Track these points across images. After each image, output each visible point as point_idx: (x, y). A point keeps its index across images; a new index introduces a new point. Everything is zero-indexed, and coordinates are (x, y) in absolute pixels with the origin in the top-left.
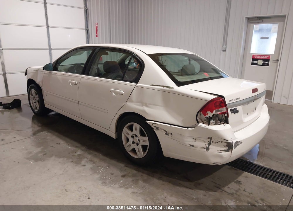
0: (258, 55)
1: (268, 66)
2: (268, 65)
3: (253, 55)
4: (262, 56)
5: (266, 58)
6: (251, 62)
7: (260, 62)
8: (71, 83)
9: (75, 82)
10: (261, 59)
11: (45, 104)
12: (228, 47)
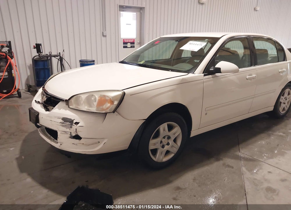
0: (127, 39)
2: (134, 47)
3: (123, 40)
4: (130, 39)
5: (132, 41)
6: (123, 45)
7: (129, 45)
8: (250, 79)
9: (254, 76)
10: (129, 43)
11: (192, 132)
12: (107, 33)
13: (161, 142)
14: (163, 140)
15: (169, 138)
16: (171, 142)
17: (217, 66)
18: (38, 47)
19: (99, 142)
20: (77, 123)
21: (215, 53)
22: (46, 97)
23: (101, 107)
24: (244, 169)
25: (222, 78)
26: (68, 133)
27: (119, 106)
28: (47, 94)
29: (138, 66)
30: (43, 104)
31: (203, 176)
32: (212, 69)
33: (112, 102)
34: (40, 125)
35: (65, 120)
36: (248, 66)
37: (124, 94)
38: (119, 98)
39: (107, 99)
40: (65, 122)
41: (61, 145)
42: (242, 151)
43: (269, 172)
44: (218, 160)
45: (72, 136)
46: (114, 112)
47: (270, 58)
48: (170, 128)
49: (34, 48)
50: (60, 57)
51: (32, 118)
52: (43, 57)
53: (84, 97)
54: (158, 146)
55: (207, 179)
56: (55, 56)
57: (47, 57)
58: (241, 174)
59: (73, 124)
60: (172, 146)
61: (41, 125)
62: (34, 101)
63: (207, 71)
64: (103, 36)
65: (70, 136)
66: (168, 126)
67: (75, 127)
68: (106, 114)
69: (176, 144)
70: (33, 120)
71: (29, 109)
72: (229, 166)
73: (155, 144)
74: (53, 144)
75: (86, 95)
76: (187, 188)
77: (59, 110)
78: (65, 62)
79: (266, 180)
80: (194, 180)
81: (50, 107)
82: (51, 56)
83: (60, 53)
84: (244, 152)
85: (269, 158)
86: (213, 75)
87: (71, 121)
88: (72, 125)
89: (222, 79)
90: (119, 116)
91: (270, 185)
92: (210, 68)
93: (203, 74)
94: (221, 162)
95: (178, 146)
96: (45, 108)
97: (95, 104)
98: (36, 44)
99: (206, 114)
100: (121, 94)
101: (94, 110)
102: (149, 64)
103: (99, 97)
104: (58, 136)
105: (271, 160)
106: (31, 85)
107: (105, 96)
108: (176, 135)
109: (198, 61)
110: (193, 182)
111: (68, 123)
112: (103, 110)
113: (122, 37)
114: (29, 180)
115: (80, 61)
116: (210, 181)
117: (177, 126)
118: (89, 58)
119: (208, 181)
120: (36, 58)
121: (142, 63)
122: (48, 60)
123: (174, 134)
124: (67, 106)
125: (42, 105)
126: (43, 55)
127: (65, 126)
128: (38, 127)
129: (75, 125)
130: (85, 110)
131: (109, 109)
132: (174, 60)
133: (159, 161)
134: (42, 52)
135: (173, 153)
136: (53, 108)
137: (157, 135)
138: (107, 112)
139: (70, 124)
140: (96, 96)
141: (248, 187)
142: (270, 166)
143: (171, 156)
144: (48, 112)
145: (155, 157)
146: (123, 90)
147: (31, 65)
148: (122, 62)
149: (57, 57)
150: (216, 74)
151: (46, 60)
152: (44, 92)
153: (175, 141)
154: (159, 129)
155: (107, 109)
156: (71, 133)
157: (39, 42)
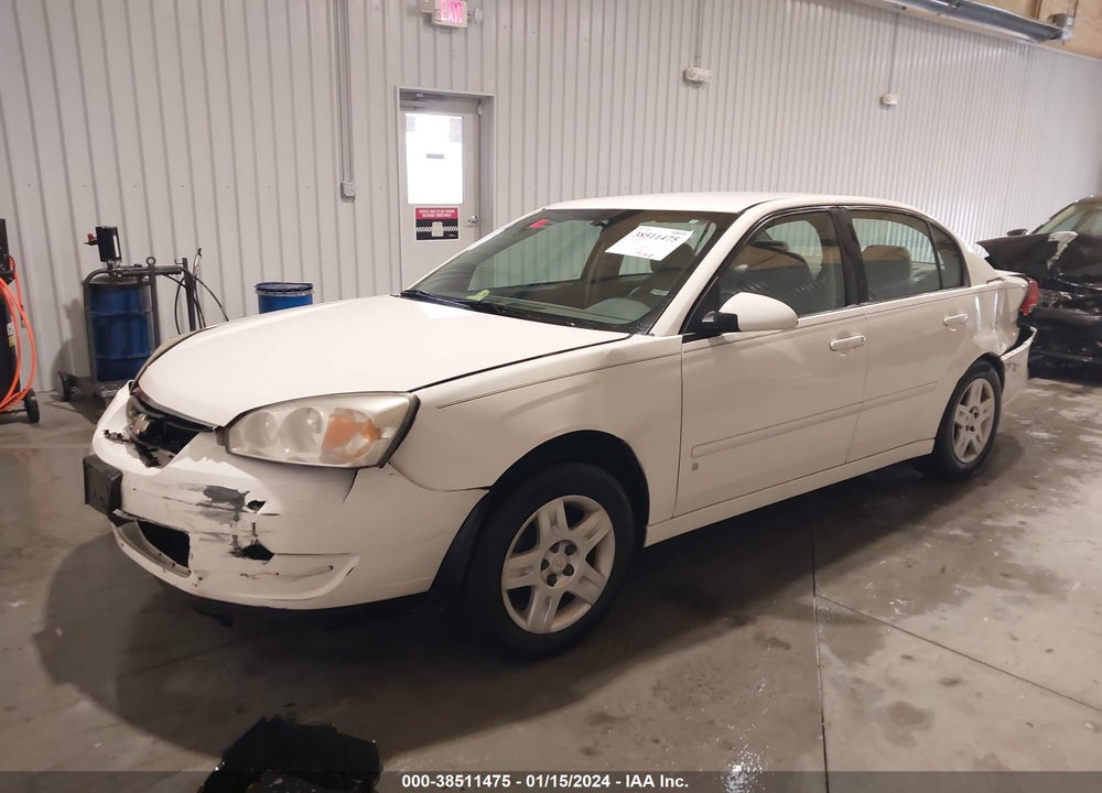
0: (429, 209)
1: (457, 237)
2: (455, 235)
3: (417, 210)
4: (440, 209)
5: (448, 215)
6: (415, 230)
7: (437, 229)
8: (844, 348)
9: (857, 337)
10: (437, 220)
11: (649, 529)
12: (359, 187)
13: (545, 564)
14: (552, 558)
15: (571, 549)
16: (579, 563)
17: (726, 308)
18: (104, 240)
19: (332, 568)
20: (256, 505)
21: (722, 263)
22: (148, 418)
23: (339, 449)
24: (824, 650)
25: (746, 347)
26: (226, 538)
27: (399, 445)
28: (149, 408)
29: (466, 308)
30: (136, 443)
31: (686, 677)
32: (708, 320)
33: (375, 432)
34: (125, 516)
35: (216, 494)
36: (838, 306)
37: (417, 403)
38: (399, 420)
39: (357, 421)
40: (215, 500)
41: (201, 579)
42: (823, 592)
43: (908, 658)
44: (740, 622)
45: (240, 548)
46: (381, 464)
47: (917, 276)
48: (575, 516)
49: (91, 243)
50: (187, 273)
51: (95, 493)
52: (123, 276)
53: (279, 416)
54: (535, 578)
55: (700, 685)
56: (167, 272)
57: (141, 276)
58: (814, 667)
59: (245, 508)
60: (583, 579)
61: (129, 515)
62: (99, 434)
63: (693, 327)
64: (344, 196)
65: (231, 547)
66: (568, 508)
67: (248, 516)
68: (354, 471)
69: (598, 570)
70: (101, 499)
71: (84, 462)
72: (775, 642)
73: (522, 572)
74: (172, 578)
75: (289, 411)
76: (632, 715)
77: (197, 460)
78: (202, 293)
79: (893, 683)
80: (658, 689)
81: (161, 453)
82: (153, 271)
83: (185, 261)
84: (828, 595)
85: (910, 612)
86: (714, 340)
87: (236, 499)
88: (239, 509)
89: (744, 352)
90: (400, 480)
91: (905, 699)
92: (703, 317)
93: (681, 336)
94: (749, 631)
95: (603, 576)
96: (145, 457)
97: (319, 438)
98: (99, 230)
99: (695, 467)
100: (404, 405)
101: (313, 458)
102: (505, 302)
103: (331, 416)
104: (191, 551)
105: (915, 619)
106: (74, 374)
107: (350, 412)
108: (596, 539)
109: (665, 293)
110: (655, 695)
111: (225, 505)
112: (346, 457)
113: (411, 201)
114: (85, 706)
115: (260, 288)
116: (711, 692)
117: (597, 510)
118: (292, 277)
119: (703, 691)
120: (96, 280)
121: (478, 297)
122: (141, 285)
123: (589, 536)
124: (224, 447)
125: (134, 446)
126: (125, 269)
127: (217, 514)
128: (119, 522)
129: (249, 510)
130: (284, 460)
131: (364, 456)
132: (593, 282)
133: (540, 629)
134: (120, 258)
135: (586, 602)
136: (171, 457)
137: (530, 541)
138: (358, 465)
139: (232, 507)
140: (322, 414)
141: (834, 706)
142: (909, 638)
143: (578, 613)
144: (154, 471)
145: (525, 618)
146: (411, 391)
147: (75, 302)
148: (412, 295)
149: (174, 276)
150: (724, 335)
151: (134, 285)
152: (136, 400)
153: (592, 558)
154: (536, 519)
155: (360, 453)
156: (235, 537)
157: (107, 223)
